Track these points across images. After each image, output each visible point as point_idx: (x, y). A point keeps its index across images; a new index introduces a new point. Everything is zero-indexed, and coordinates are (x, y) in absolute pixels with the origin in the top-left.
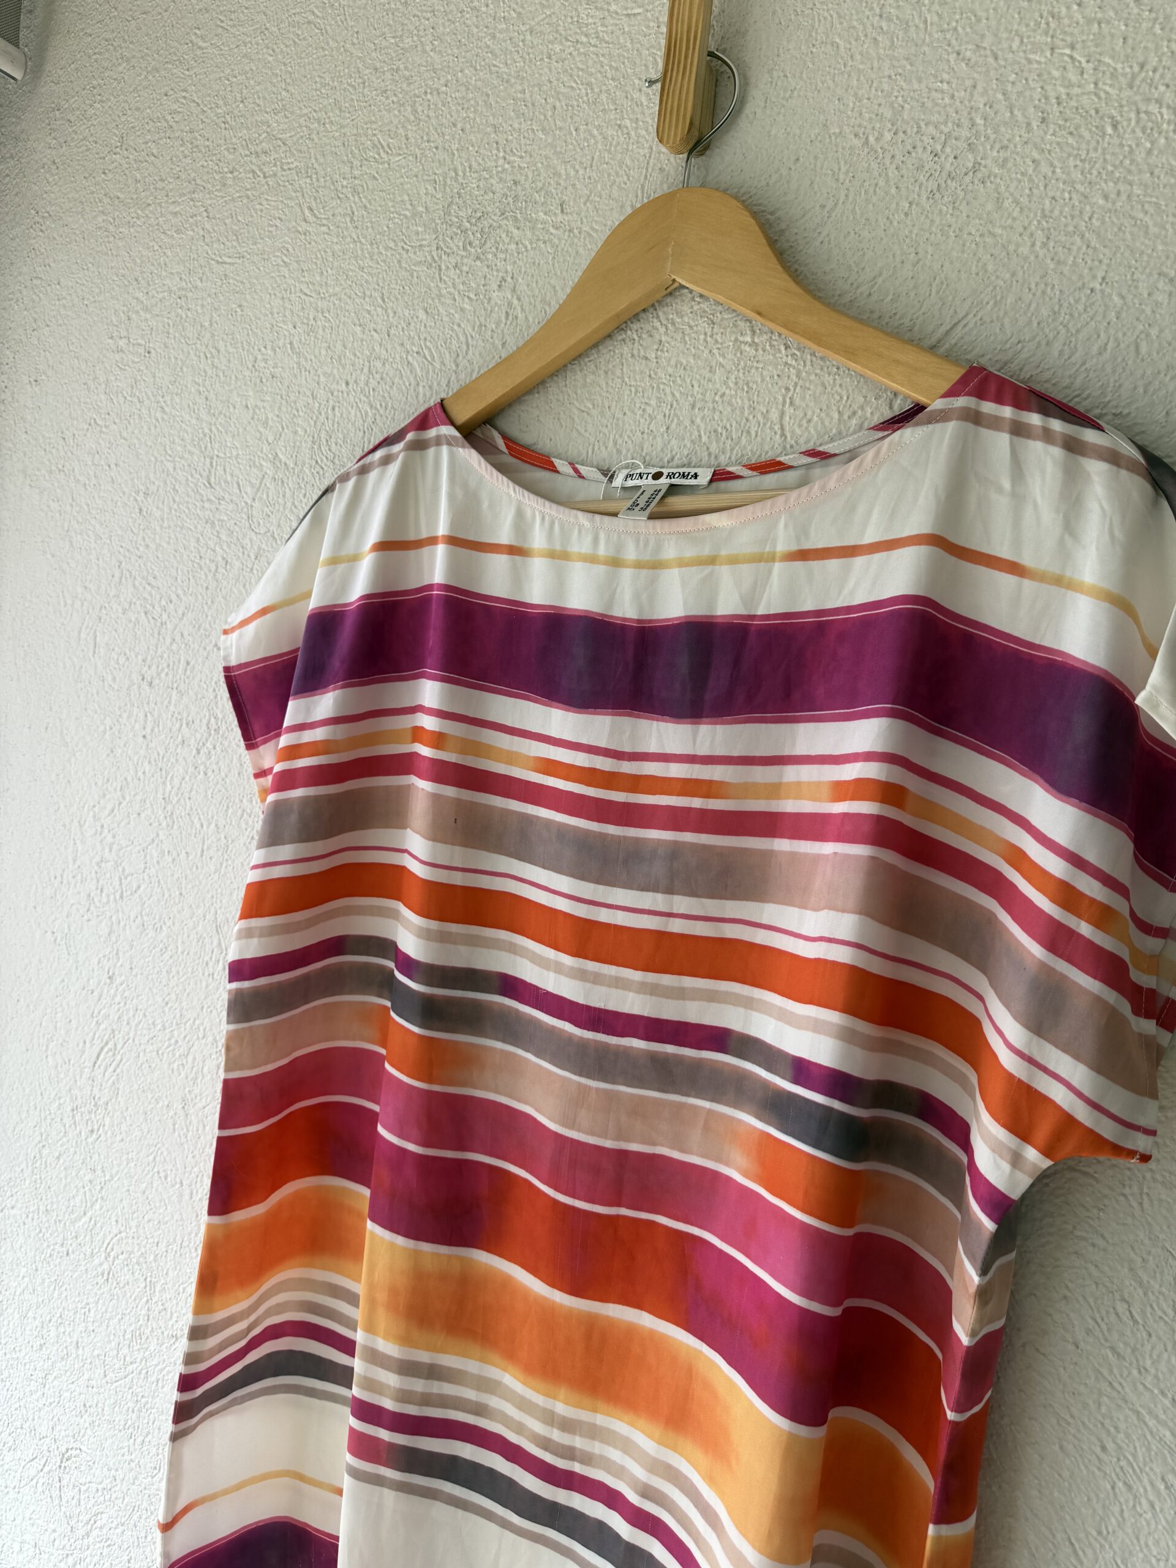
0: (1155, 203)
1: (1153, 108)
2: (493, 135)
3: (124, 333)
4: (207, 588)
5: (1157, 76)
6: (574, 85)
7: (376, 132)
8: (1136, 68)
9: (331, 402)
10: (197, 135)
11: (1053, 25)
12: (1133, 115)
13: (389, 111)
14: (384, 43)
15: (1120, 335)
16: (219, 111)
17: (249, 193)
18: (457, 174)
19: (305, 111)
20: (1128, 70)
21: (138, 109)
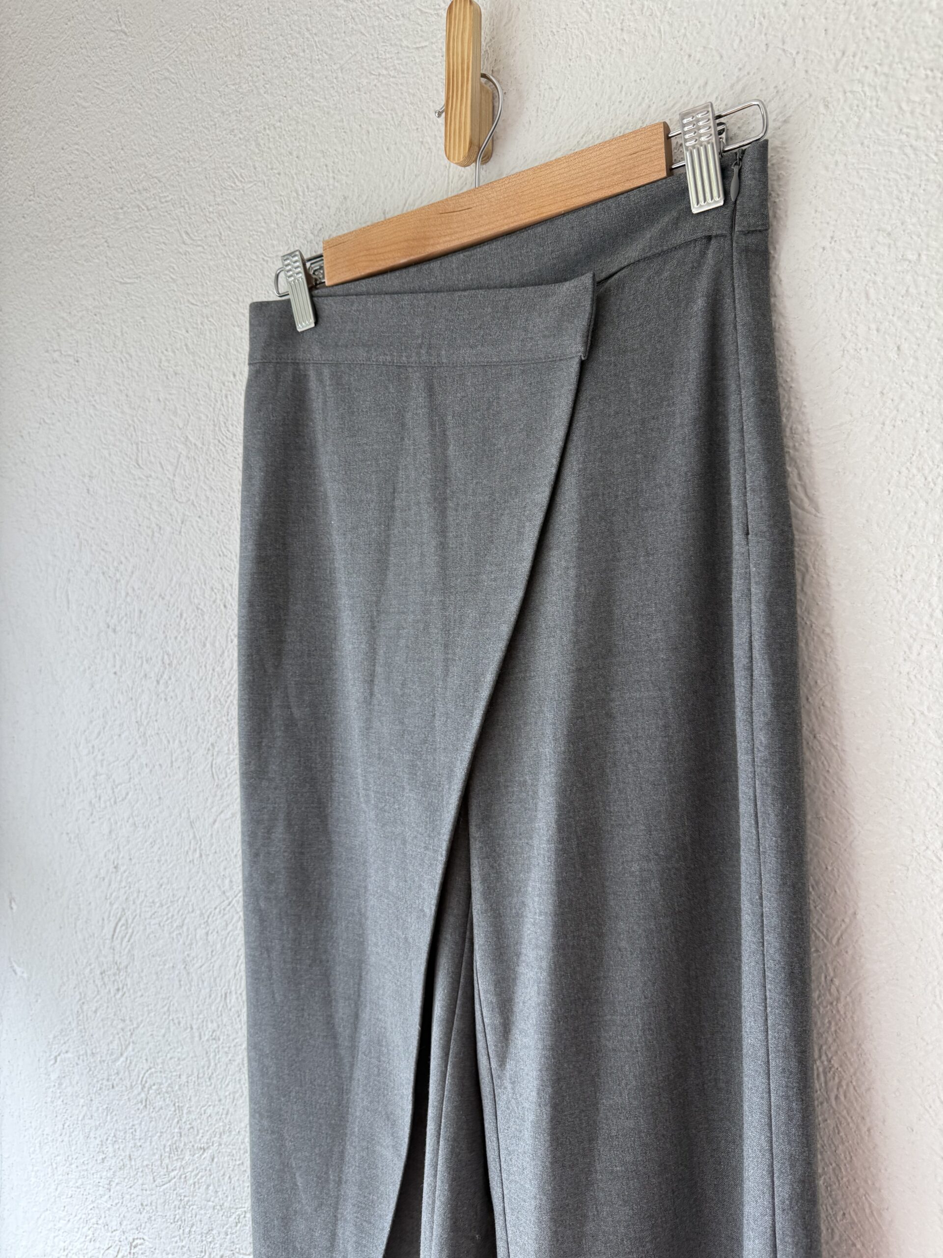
0: (868, 169)
1: (857, 88)
2: (322, 160)
3: (56, 347)
4: (148, 550)
5: (857, 59)
6: (381, 111)
7: (230, 165)
8: (839, 54)
9: (224, 392)
10: (90, 179)
11: (765, 23)
12: (841, 95)
13: (238, 146)
14: (227, 90)
15: (852, 286)
16: (106, 158)
17: (137, 224)
18: (297, 194)
19: (172, 152)
20: (832, 56)
21: (42, 162)
